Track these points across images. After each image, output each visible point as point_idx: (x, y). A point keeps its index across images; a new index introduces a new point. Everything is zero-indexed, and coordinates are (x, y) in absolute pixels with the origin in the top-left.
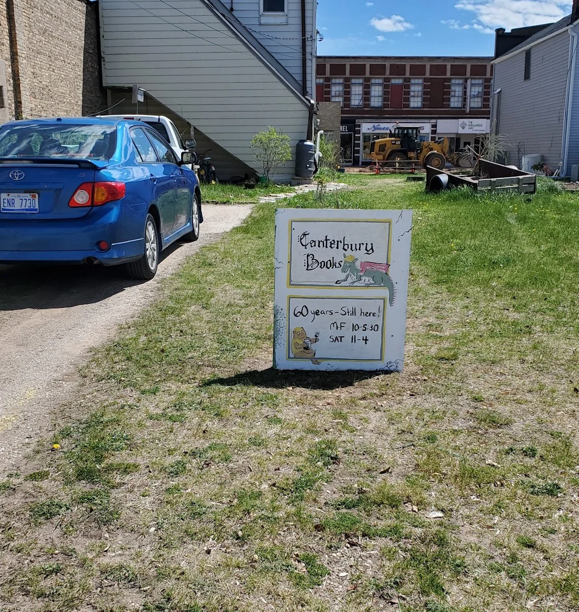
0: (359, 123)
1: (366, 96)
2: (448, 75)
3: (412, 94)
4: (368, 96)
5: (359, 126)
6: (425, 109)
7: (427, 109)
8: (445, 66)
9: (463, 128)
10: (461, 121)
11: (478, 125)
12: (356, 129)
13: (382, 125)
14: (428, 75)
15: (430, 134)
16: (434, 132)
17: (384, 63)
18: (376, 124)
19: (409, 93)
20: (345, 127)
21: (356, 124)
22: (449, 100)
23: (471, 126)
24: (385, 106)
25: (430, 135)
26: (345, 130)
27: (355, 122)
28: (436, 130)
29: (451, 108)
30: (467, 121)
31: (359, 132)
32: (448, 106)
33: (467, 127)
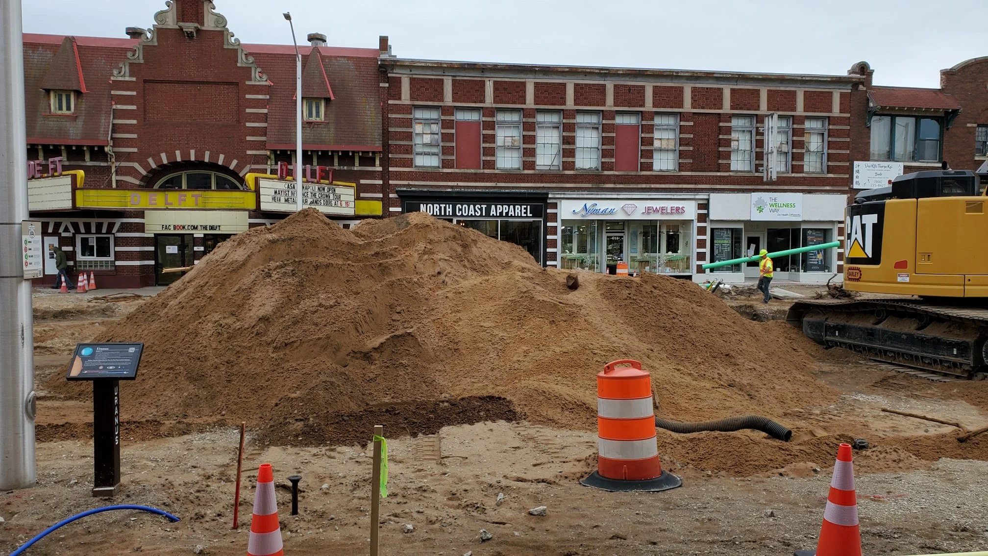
0: (554, 201)
1: (568, 147)
2: (726, 108)
3: (657, 144)
4: (571, 147)
5: (555, 206)
6: (683, 173)
7: (689, 173)
8: (720, 91)
9: (760, 210)
10: (755, 196)
11: (787, 206)
12: (549, 211)
13: (602, 205)
14: (687, 106)
15: (695, 222)
16: (702, 218)
17: (602, 82)
18: (589, 203)
19: (651, 142)
20: (526, 209)
21: (549, 201)
22: (728, 156)
23: (775, 207)
24: (605, 166)
25: (696, 224)
26: (526, 213)
27: (547, 198)
28: (707, 215)
29: (733, 171)
30: (766, 196)
31: (554, 217)
32: (727, 168)
33: (767, 209)
